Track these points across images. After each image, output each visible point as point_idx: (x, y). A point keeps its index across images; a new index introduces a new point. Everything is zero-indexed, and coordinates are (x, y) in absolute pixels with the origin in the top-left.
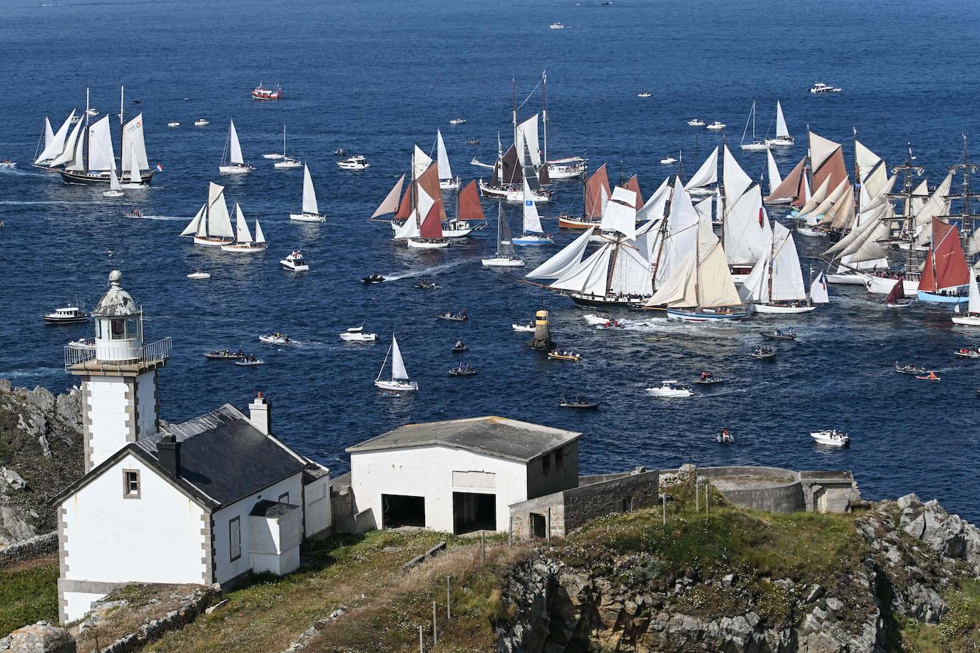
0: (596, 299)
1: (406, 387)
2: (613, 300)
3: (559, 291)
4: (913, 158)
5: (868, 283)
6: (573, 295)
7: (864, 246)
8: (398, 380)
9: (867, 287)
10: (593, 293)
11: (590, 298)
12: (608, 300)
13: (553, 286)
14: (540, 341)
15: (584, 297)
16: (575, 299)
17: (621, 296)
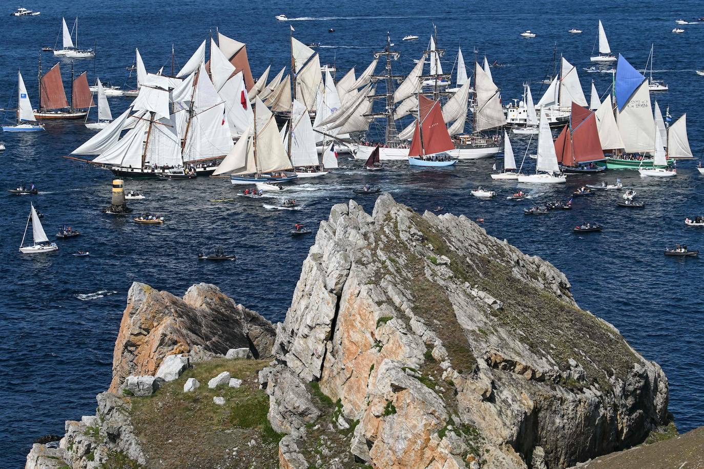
0: (135, 171)
1: (47, 249)
2: (150, 171)
3: (100, 165)
4: (391, 45)
5: (354, 151)
6: (113, 168)
7: (350, 120)
8: (40, 244)
9: (353, 155)
10: (130, 166)
11: (130, 170)
12: (146, 171)
13: (95, 161)
14: (117, 206)
15: (124, 170)
16: (114, 171)
17: (156, 167)
